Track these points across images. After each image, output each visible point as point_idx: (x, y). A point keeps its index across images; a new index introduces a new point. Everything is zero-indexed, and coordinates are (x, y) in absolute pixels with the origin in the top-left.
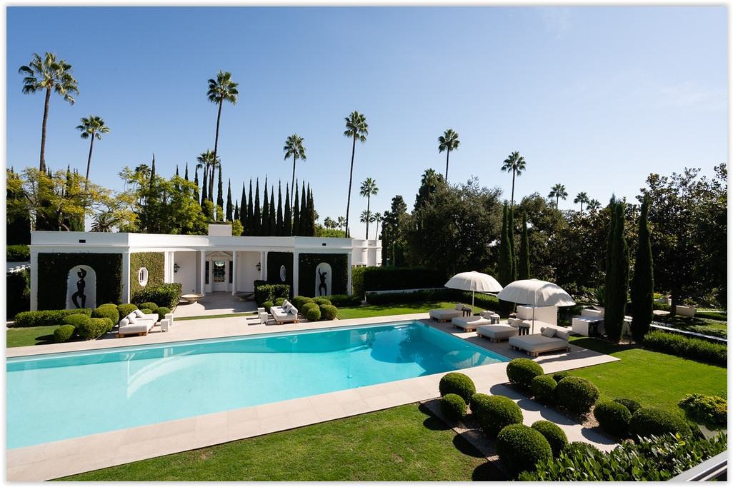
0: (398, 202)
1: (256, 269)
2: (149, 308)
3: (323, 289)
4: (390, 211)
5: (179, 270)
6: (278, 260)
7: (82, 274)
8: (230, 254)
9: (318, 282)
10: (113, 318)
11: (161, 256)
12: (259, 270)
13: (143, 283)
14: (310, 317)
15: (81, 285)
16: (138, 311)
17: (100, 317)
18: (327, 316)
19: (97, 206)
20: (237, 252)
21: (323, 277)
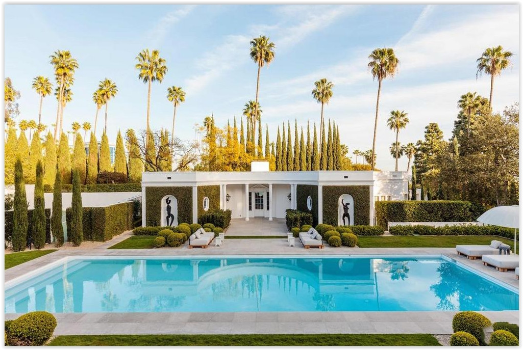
0: (432, 130)
1: (287, 199)
2: (209, 227)
3: (346, 218)
4: (424, 140)
5: (230, 199)
6: (306, 192)
7: (168, 201)
8: (267, 186)
9: (341, 212)
10: (187, 233)
11: (218, 188)
12: (290, 200)
13: (206, 209)
14: (332, 244)
15: (169, 209)
16: (202, 229)
17: (180, 232)
18: (346, 243)
19: (178, 152)
20: (273, 185)
21: (346, 208)
